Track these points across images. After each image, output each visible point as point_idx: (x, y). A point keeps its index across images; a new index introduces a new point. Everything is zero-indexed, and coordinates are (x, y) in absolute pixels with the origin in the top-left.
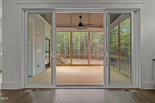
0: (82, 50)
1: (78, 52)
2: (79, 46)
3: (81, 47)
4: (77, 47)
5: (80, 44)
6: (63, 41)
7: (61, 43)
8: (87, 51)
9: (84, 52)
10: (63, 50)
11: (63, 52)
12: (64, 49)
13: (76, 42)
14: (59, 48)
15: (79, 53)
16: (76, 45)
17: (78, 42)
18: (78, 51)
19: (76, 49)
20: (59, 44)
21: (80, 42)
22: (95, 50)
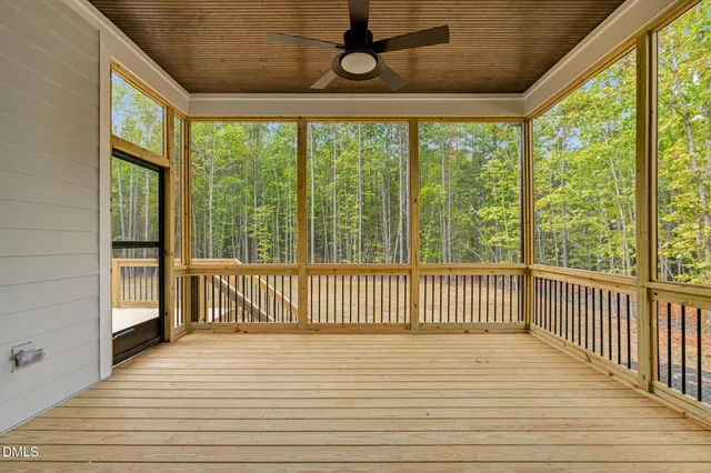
0: (373, 237)
1: (354, 247)
2: (358, 218)
3: (364, 220)
4: (349, 223)
5: (363, 208)
6: (281, 192)
7: (275, 204)
8: (393, 240)
9: (379, 246)
10: (283, 238)
11: (282, 245)
12: (287, 231)
13: (344, 199)
14: (263, 226)
15: (357, 252)
16: (342, 210)
17: (350, 197)
18: (351, 241)
19: (343, 231)
20: (264, 208)
21: (364, 197)
22: (430, 237)
